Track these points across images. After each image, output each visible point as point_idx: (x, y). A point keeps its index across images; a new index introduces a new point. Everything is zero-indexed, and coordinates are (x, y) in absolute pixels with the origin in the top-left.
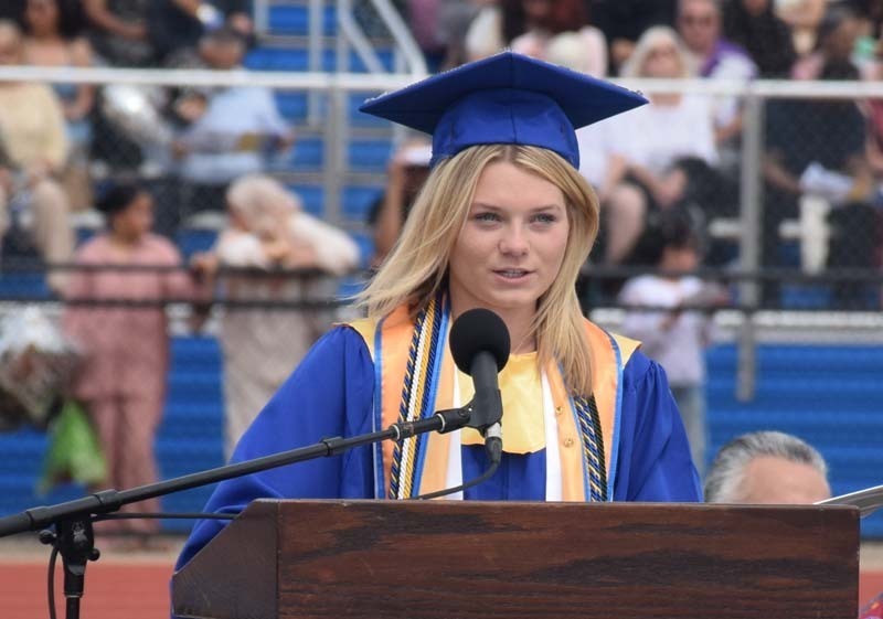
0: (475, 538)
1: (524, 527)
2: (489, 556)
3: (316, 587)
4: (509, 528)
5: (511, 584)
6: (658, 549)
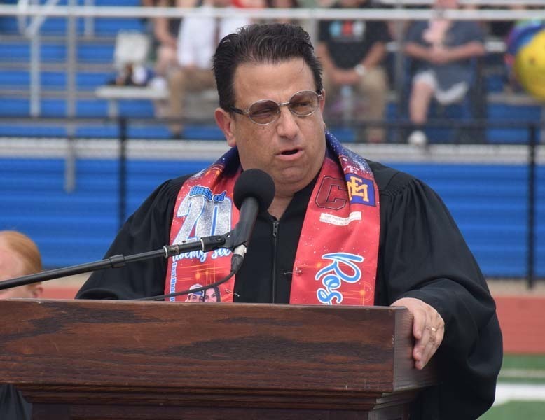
0: (128, 326)
1: (162, 319)
2: (137, 338)
3: (20, 358)
4: (152, 319)
5: (153, 357)
6: (254, 335)
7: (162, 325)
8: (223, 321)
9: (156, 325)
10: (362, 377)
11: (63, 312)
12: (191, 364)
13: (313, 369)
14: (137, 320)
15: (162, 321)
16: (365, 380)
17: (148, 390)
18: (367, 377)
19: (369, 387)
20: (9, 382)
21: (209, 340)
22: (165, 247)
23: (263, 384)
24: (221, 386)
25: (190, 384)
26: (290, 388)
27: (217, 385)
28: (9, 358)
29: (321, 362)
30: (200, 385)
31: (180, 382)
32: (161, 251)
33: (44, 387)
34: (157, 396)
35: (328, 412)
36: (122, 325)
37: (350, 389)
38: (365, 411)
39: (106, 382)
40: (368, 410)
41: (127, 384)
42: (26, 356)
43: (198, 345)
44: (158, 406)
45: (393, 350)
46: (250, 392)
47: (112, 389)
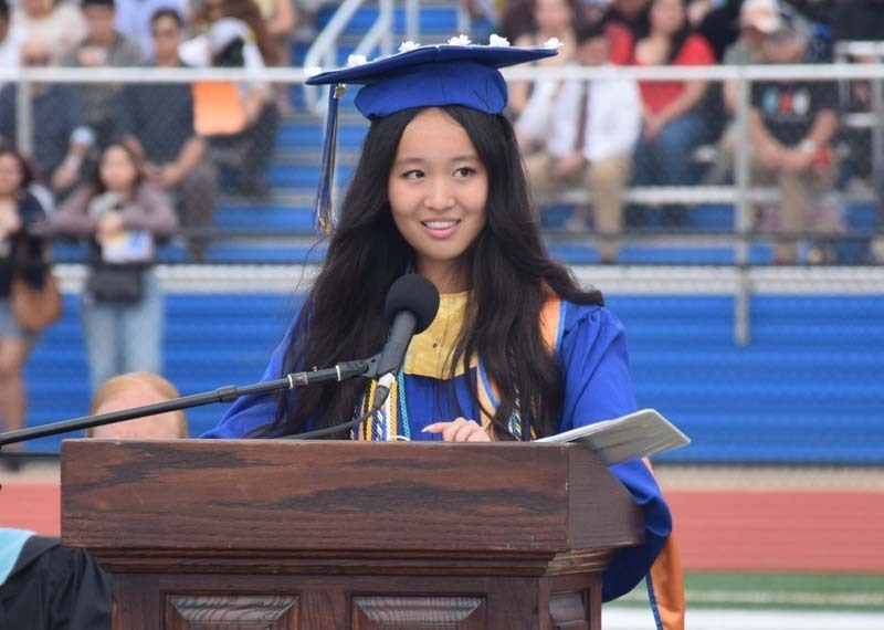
0: (230, 472)
1: (273, 462)
2: (242, 488)
3: (93, 515)
4: (260, 463)
5: (262, 512)
6: (390, 480)
7: (273, 470)
8: (351, 464)
9: (265, 470)
10: (529, 533)
11: (148, 455)
12: (313, 519)
13: (466, 524)
14: (241, 463)
15: (271, 465)
16: (532, 537)
17: (256, 553)
18: (535, 534)
19: (537, 546)
20: (81, 545)
21: (333, 488)
22: (289, 376)
23: (404, 545)
24: (349, 547)
25: (310, 546)
26: (437, 548)
27: (343, 547)
28: (80, 515)
29: (477, 515)
30: (324, 546)
31: (298, 543)
32: (284, 381)
33: (124, 551)
34: (269, 562)
35: (486, 579)
36: (224, 471)
37: (514, 548)
38: (533, 576)
39: (203, 545)
40: (538, 577)
41: (230, 546)
42: (100, 512)
43: (319, 494)
44: (271, 574)
45: (566, 500)
46: (388, 554)
47: (211, 553)
